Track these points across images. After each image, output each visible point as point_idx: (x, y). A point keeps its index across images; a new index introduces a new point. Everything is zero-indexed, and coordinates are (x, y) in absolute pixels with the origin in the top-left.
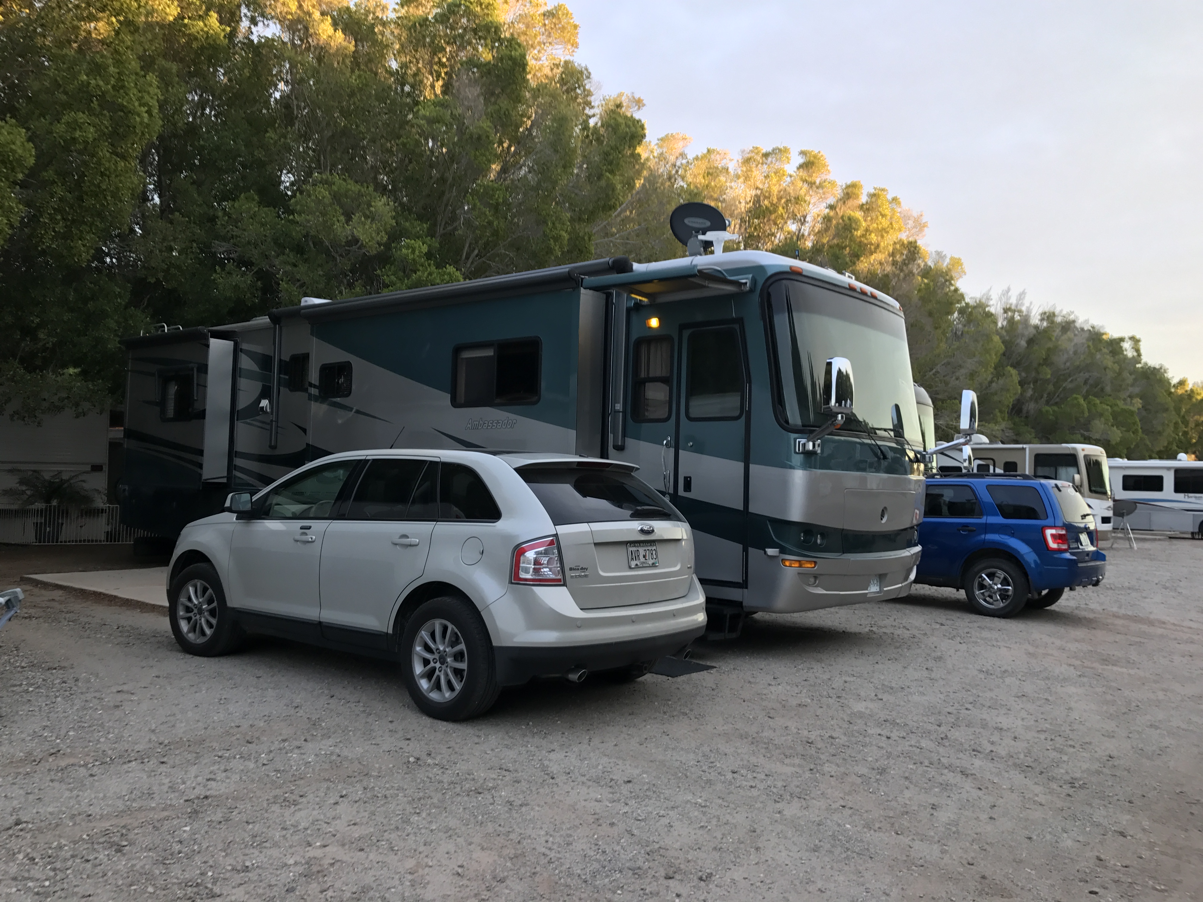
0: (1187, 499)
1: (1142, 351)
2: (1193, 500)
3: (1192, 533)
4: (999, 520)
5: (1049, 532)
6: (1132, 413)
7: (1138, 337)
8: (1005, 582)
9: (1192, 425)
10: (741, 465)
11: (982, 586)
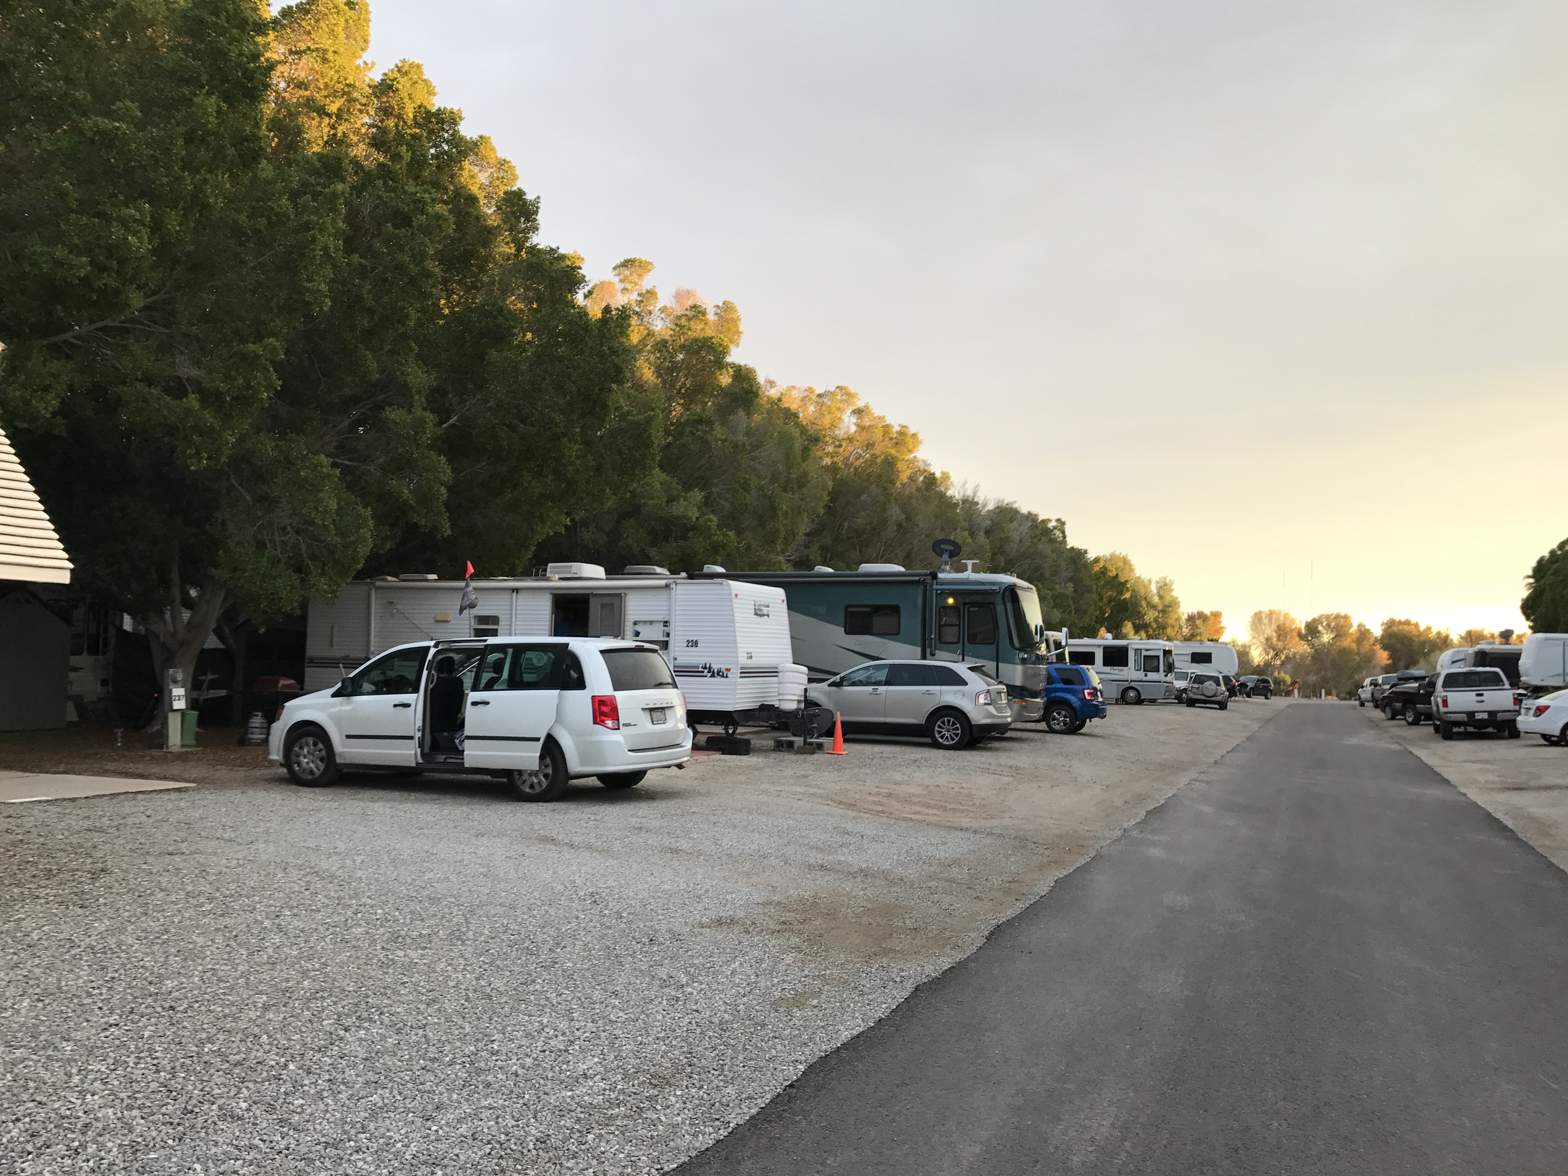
0: (1112, 671)
1: (1067, 533)
2: (1116, 672)
3: (1116, 699)
4: (1062, 686)
5: (1086, 692)
6: (1067, 596)
7: (1063, 520)
8: (1065, 716)
9: (1105, 600)
10: (995, 663)
11: (1054, 719)
